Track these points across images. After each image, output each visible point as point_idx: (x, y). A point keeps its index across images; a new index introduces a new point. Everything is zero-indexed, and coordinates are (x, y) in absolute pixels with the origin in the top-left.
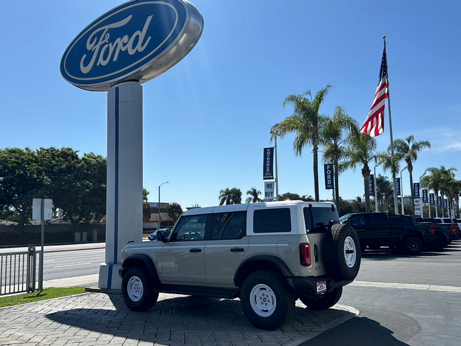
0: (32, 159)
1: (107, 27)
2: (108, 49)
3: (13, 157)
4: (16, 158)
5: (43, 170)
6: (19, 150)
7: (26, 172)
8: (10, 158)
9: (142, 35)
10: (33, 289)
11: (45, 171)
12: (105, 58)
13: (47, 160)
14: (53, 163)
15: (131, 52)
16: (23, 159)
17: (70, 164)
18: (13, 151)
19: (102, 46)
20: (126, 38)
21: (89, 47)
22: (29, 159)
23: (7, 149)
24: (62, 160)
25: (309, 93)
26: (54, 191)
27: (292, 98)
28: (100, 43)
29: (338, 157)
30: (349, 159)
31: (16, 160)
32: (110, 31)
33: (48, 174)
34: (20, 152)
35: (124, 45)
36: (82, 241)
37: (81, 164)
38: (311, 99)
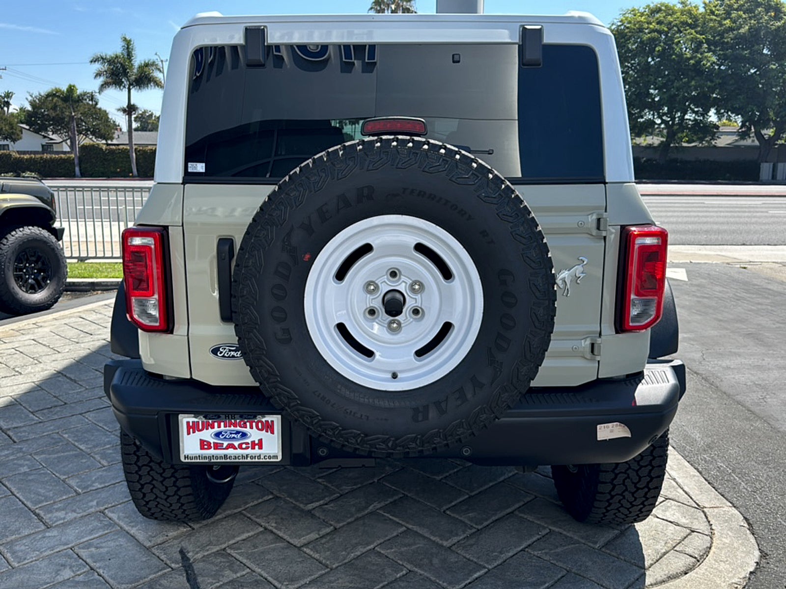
0: (687, 21)
3: (653, 22)
4: (658, 23)
5: (704, 41)
6: (666, 7)
7: (673, 48)
8: (648, 23)
11: (708, 41)
13: (715, 20)
14: (725, 24)
16: (670, 23)
17: (758, 23)
22: (682, 22)
23: (648, 6)
24: (744, 16)
26: (720, 81)
31: (658, 27)
33: (713, 48)
36: (776, 179)
37: (783, 21)
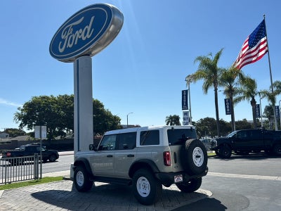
0: (54, 102)
1: (71, 25)
2: (72, 38)
3: (44, 101)
7: (51, 109)
8: (42, 101)
9: (89, 28)
10: (37, 178)
11: (61, 108)
12: (71, 43)
13: (63, 102)
14: (66, 103)
15: (84, 39)
16: (49, 102)
18: (44, 98)
19: (69, 36)
20: (81, 30)
21: (63, 37)
25: (211, 54)
27: (199, 58)
28: (68, 34)
29: (232, 94)
30: (242, 95)
31: (45, 103)
32: (73, 27)
33: (63, 110)
34: (48, 98)
35: (80, 34)
38: (212, 58)
